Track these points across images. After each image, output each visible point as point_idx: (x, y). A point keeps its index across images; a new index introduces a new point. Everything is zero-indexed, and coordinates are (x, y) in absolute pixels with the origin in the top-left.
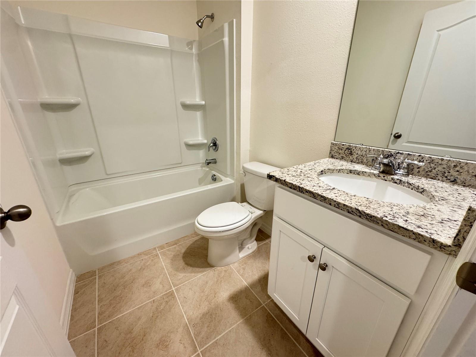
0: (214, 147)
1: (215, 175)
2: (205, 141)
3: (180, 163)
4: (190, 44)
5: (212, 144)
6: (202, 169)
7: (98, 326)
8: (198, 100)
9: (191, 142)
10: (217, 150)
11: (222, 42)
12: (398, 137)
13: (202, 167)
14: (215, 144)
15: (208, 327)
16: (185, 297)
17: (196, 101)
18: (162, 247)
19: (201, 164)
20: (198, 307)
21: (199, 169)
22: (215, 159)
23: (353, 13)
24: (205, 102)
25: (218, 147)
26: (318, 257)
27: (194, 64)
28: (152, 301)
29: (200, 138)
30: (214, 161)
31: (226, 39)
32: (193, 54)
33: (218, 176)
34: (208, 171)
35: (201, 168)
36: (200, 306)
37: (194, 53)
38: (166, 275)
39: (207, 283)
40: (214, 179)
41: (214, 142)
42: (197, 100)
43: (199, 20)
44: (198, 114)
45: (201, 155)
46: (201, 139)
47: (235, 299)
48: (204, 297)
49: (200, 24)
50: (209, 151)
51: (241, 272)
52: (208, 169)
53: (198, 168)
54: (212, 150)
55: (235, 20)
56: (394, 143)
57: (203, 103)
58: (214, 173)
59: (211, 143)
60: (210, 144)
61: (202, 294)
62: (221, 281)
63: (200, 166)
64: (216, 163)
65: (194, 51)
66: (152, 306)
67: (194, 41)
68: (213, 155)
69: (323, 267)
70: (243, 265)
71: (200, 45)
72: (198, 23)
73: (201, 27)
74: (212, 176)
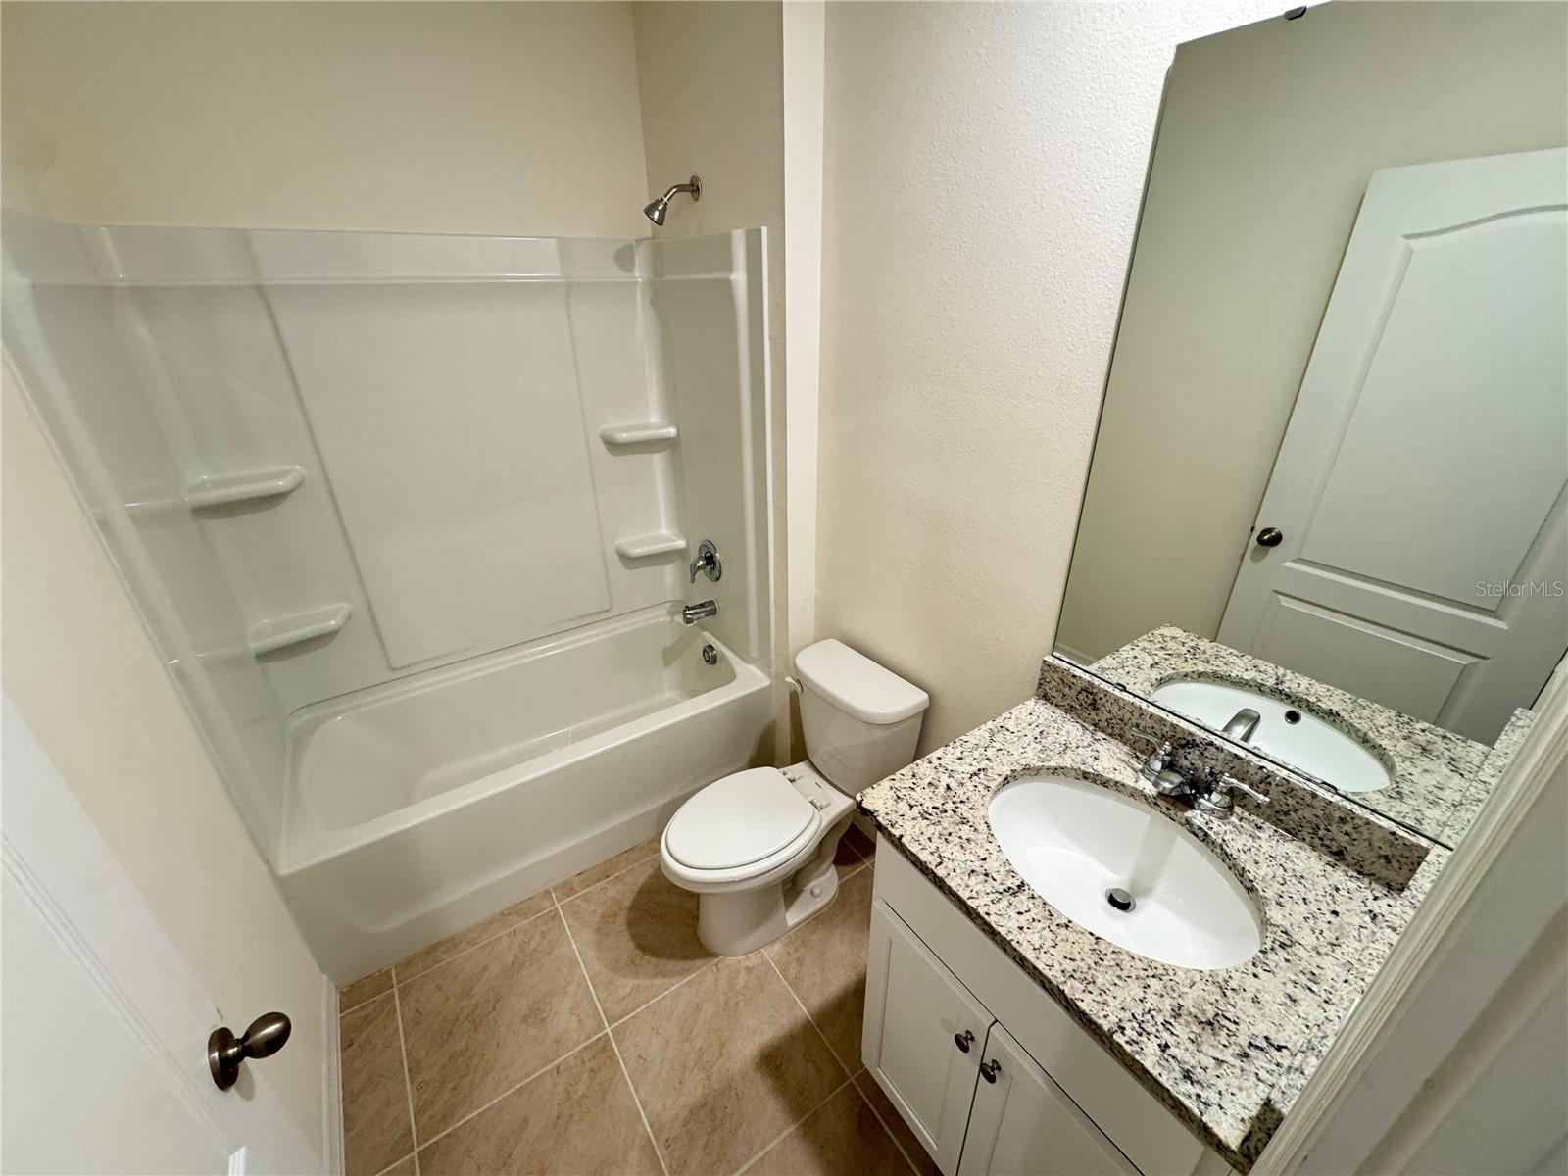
0: (709, 570)
1: (711, 647)
2: (681, 543)
3: (607, 611)
4: (624, 257)
5: (701, 562)
6: (672, 621)
7: (419, 1145)
8: (654, 422)
9: (638, 550)
10: (718, 579)
11: (728, 285)
12: (1270, 539)
13: (671, 616)
14: (710, 560)
15: (705, 1147)
16: (640, 1056)
17: (649, 428)
18: (566, 889)
19: (669, 604)
20: (678, 1086)
21: (665, 617)
22: (711, 602)
23: (1108, 333)
24: (678, 430)
25: (720, 571)
26: (980, 1039)
27: (640, 311)
28: (552, 1069)
29: (665, 531)
30: (709, 609)
31: (739, 278)
32: (634, 284)
33: (723, 652)
35: (669, 619)
36: (681, 1083)
37: (639, 280)
38: (584, 984)
39: (698, 1008)
40: (711, 658)
41: (708, 554)
42: (652, 423)
43: (653, 201)
44: (658, 461)
46: (666, 535)
47: (772, 1061)
48: (693, 1055)
49: (656, 215)
50: (693, 581)
51: (793, 972)
52: (691, 628)
54: (703, 577)
55: (764, 230)
56: (1257, 556)
57: (672, 431)
58: (709, 638)
59: (700, 558)
60: (696, 558)
61: (687, 1046)
62: (737, 1003)
63: (664, 611)
64: (714, 612)
65: (639, 275)
66: (555, 1085)
67: (639, 242)
68: (703, 589)
69: (989, 1072)
70: (796, 950)
71: (658, 260)
72: (649, 211)
73: (660, 222)
74: (704, 651)
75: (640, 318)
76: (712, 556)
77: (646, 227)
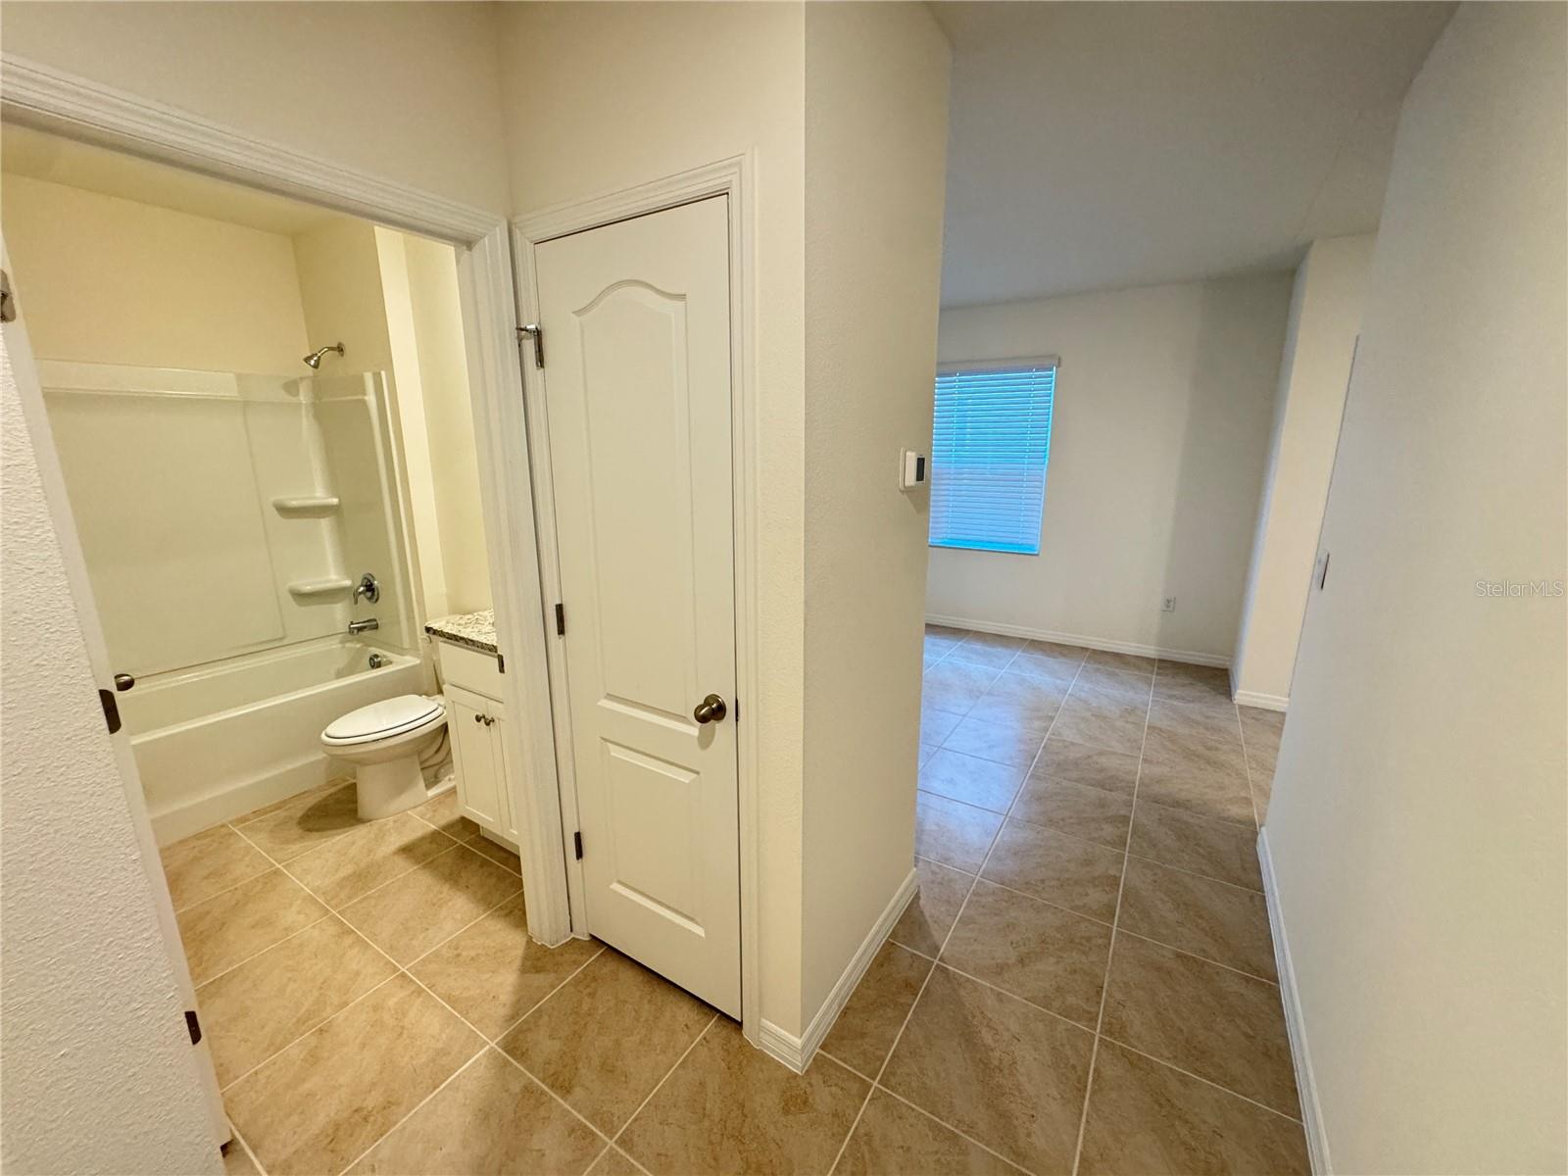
0: (369, 594)
1: (376, 656)
2: (347, 583)
3: (281, 639)
4: (291, 387)
5: (362, 589)
6: (344, 647)
8: (320, 494)
9: (309, 587)
10: (377, 600)
11: (364, 402)
13: (342, 642)
14: (370, 588)
16: (304, 869)
17: (315, 498)
19: (340, 636)
21: (334, 647)
22: (375, 620)
24: (340, 500)
25: (378, 594)
27: (304, 420)
28: (231, 890)
29: (333, 577)
30: (373, 625)
31: (371, 399)
32: (301, 404)
33: (385, 656)
34: (359, 649)
35: (340, 646)
36: (336, 871)
37: (304, 402)
38: (259, 854)
39: (353, 843)
40: (375, 663)
41: (368, 583)
42: (318, 495)
43: (310, 355)
44: (325, 525)
45: (340, 614)
48: (347, 860)
49: (312, 362)
50: (356, 602)
52: (358, 646)
53: (334, 644)
54: (366, 601)
55: (383, 373)
57: (335, 501)
58: (374, 650)
59: (361, 585)
60: (358, 588)
61: (343, 858)
62: (385, 834)
63: (337, 641)
64: (376, 627)
65: (304, 397)
67: (301, 379)
68: (366, 610)
71: (318, 388)
72: (307, 360)
73: (316, 366)
74: (371, 659)
75: (306, 425)
76: (372, 585)
77: (309, 371)
